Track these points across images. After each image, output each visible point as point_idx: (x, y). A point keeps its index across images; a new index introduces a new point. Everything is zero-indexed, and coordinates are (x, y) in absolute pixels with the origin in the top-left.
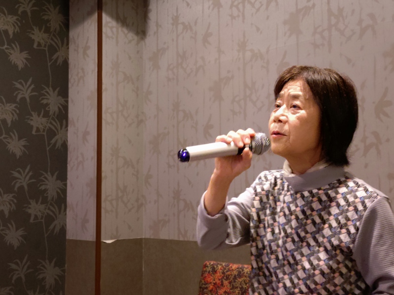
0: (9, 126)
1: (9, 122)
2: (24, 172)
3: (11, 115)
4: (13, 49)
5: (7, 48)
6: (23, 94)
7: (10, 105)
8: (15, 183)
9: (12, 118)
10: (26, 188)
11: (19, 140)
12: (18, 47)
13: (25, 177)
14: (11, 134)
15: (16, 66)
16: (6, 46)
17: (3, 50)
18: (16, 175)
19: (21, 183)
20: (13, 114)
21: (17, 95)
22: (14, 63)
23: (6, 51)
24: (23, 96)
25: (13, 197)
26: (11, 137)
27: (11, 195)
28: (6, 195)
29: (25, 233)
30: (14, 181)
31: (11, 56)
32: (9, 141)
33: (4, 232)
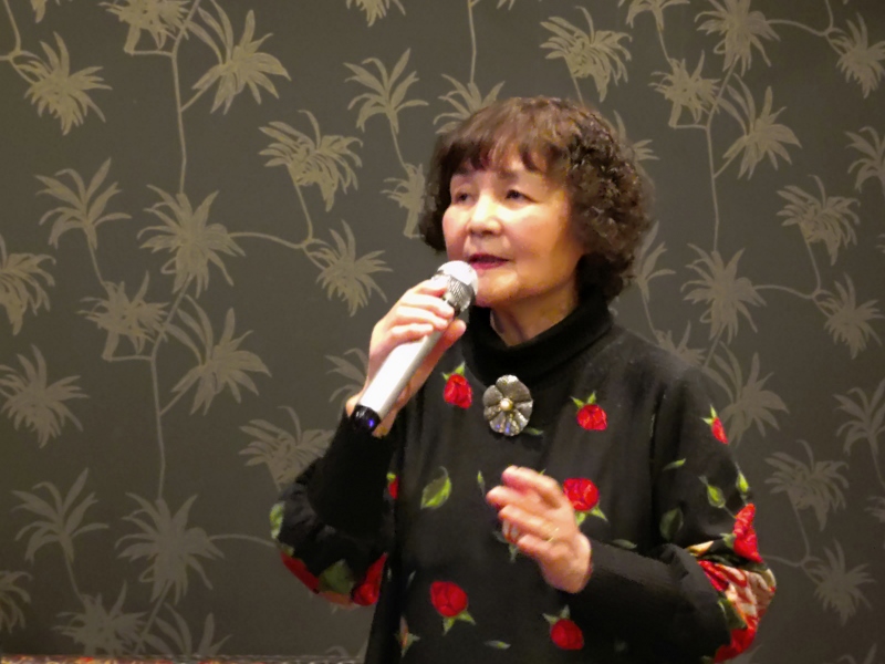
0: (833, 262)
1: (833, 250)
2: (870, 400)
3: (839, 230)
4: (850, 35)
5: (833, 35)
6: (871, 168)
7: (839, 202)
8: (846, 430)
9: (842, 243)
10: (874, 445)
11: (858, 304)
12: (864, 28)
13: (873, 415)
14: (838, 285)
15: (855, 86)
16: (831, 29)
17: (823, 39)
18: (848, 405)
19: (861, 430)
20: (843, 227)
21: (857, 169)
22: (852, 77)
23: (831, 42)
24: (871, 174)
25: (841, 471)
26: (837, 295)
27: (835, 465)
28: (820, 465)
29: (870, 581)
30: (843, 427)
31: (844, 57)
32: (830, 306)
33: (815, 571)
